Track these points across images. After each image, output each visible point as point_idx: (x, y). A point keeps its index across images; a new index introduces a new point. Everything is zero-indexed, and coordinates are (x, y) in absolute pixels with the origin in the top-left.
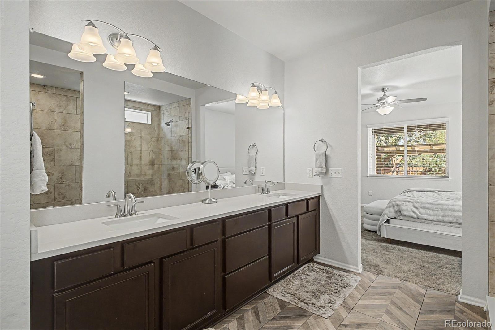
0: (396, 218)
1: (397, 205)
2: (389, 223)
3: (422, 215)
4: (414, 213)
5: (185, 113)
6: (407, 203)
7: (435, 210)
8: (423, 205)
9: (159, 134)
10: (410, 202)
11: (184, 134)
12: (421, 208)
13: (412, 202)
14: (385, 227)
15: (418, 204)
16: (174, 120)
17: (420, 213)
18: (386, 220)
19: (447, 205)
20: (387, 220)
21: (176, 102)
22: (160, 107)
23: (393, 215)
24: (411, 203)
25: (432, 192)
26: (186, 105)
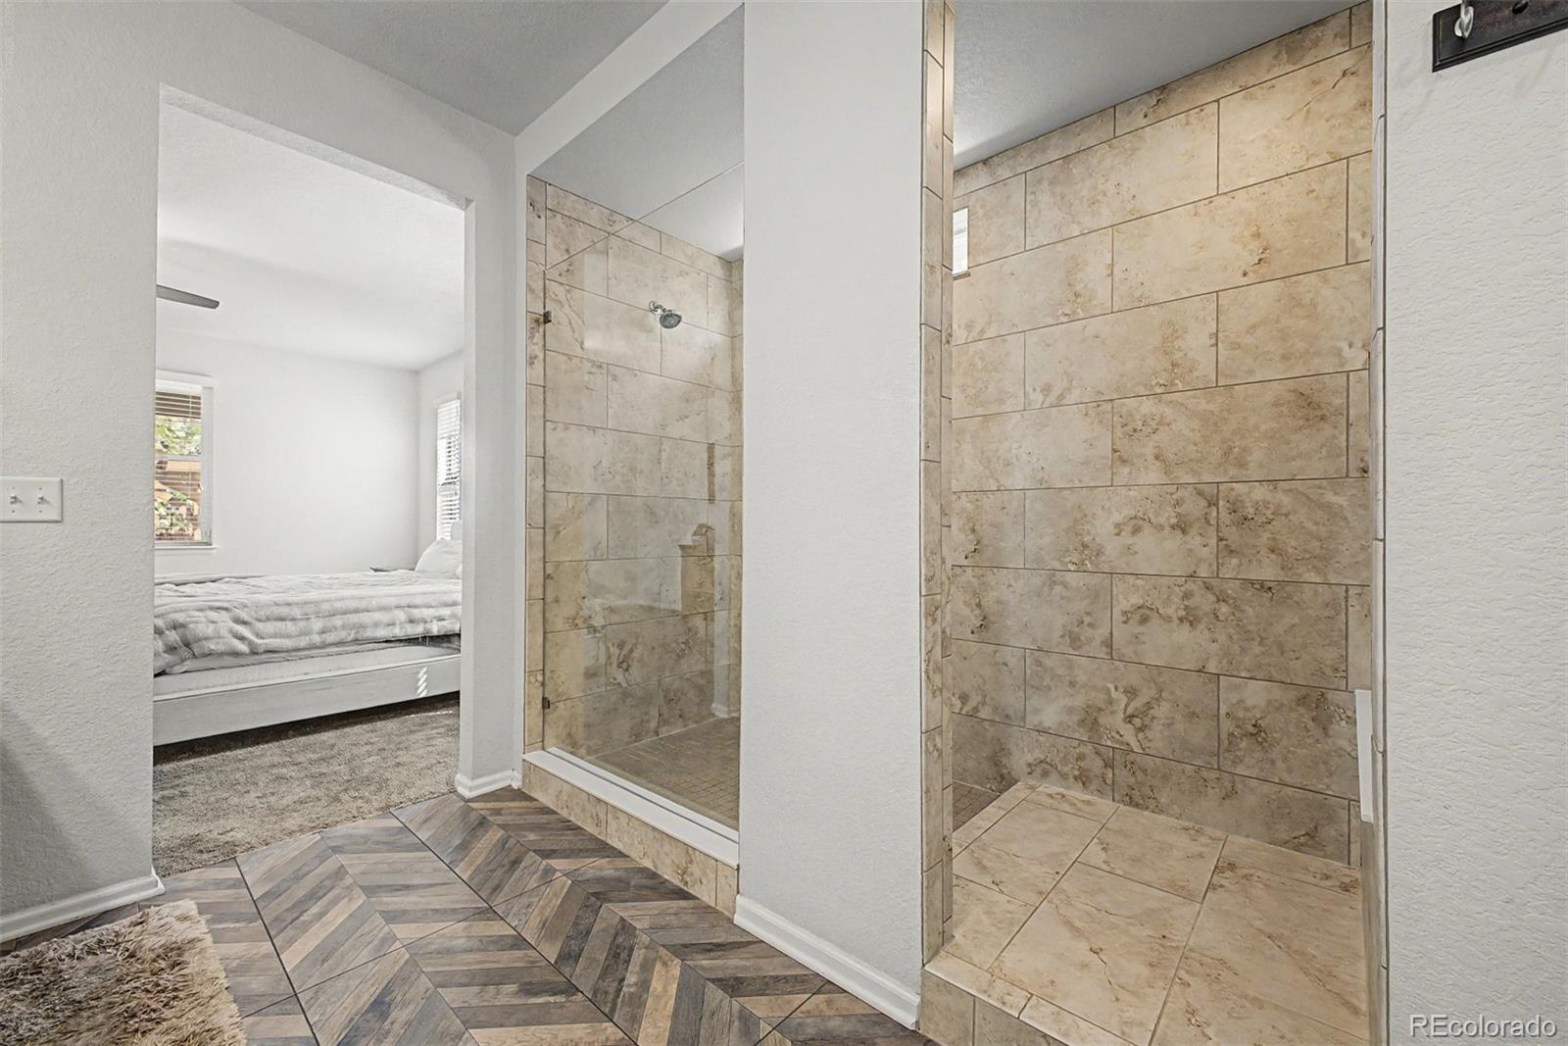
0: (167, 671)
1: (175, 626)
3: (266, 641)
4: (242, 638)
6: (213, 615)
7: (301, 619)
8: (262, 614)
10: (219, 608)
12: (260, 621)
13: (226, 609)
15: (246, 609)
17: (258, 635)
19: (327, 601)
24: (223, 612)
25: (214, 581)
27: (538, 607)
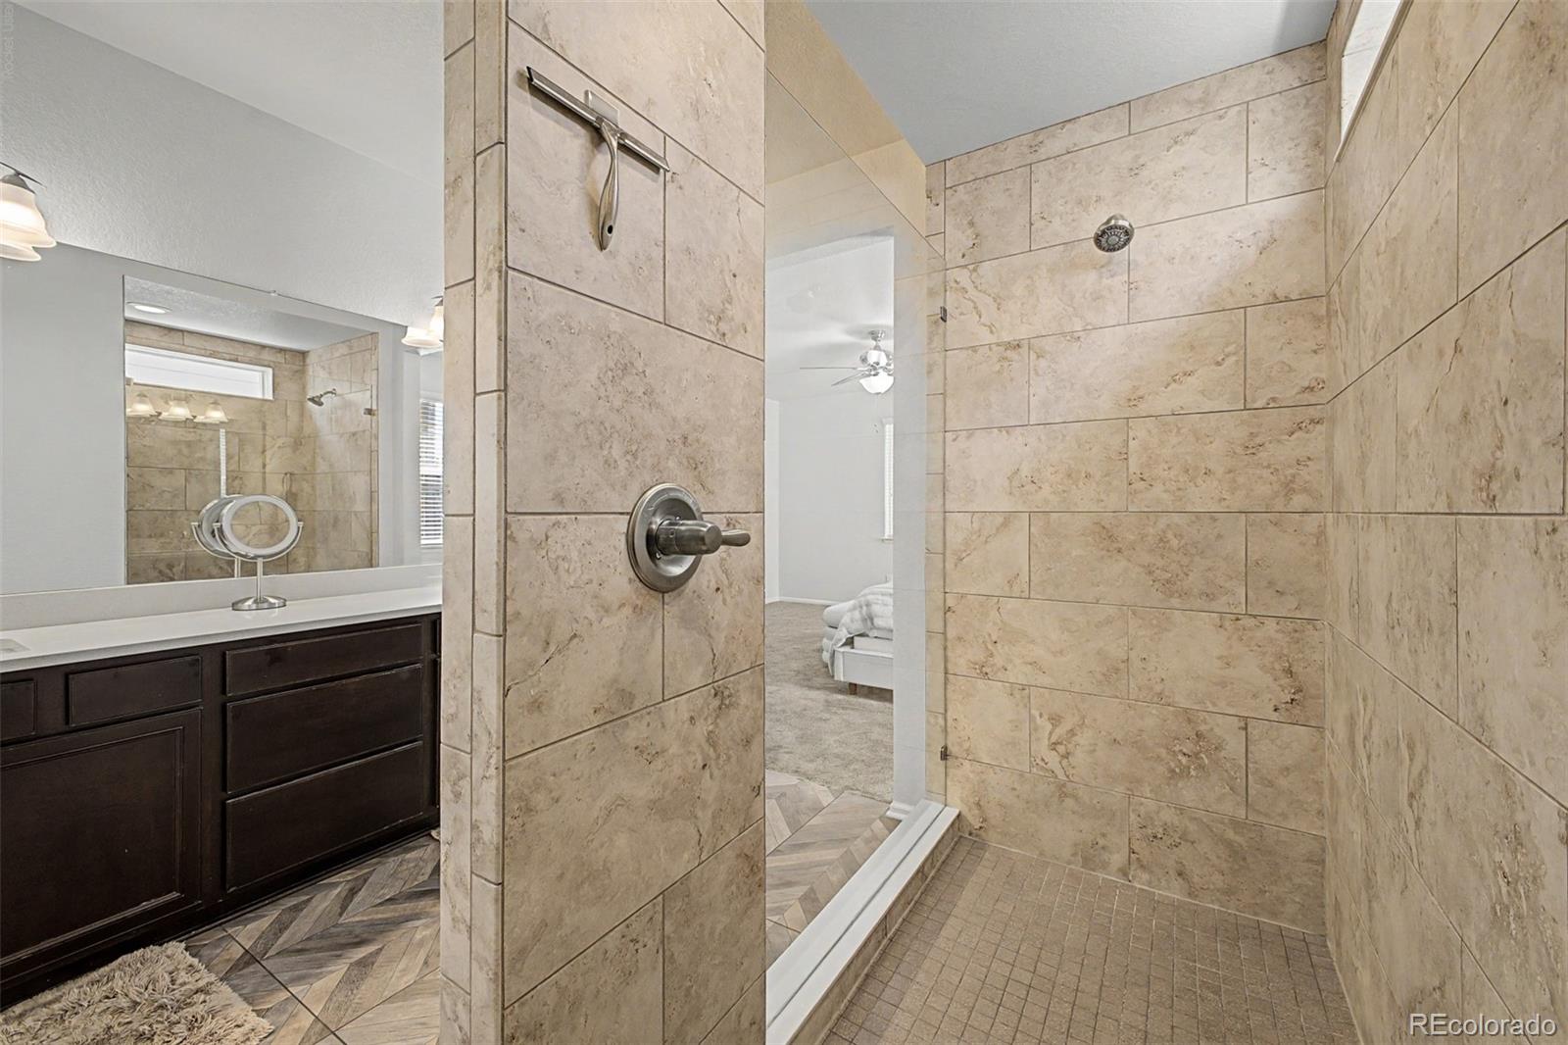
0: (866, 634)
1: (868, 605)
2: (853, 648)
5: (364, 371)
9: (302, 428)
11: (361, 428)
14: (841, 656)
16: (338, 391)
18: (844, 640)
20: (847, 639)
21: (343, 342)
22: (304, 354)
23: (858, 627)
26: (365, 350)
27: (938, 642)
